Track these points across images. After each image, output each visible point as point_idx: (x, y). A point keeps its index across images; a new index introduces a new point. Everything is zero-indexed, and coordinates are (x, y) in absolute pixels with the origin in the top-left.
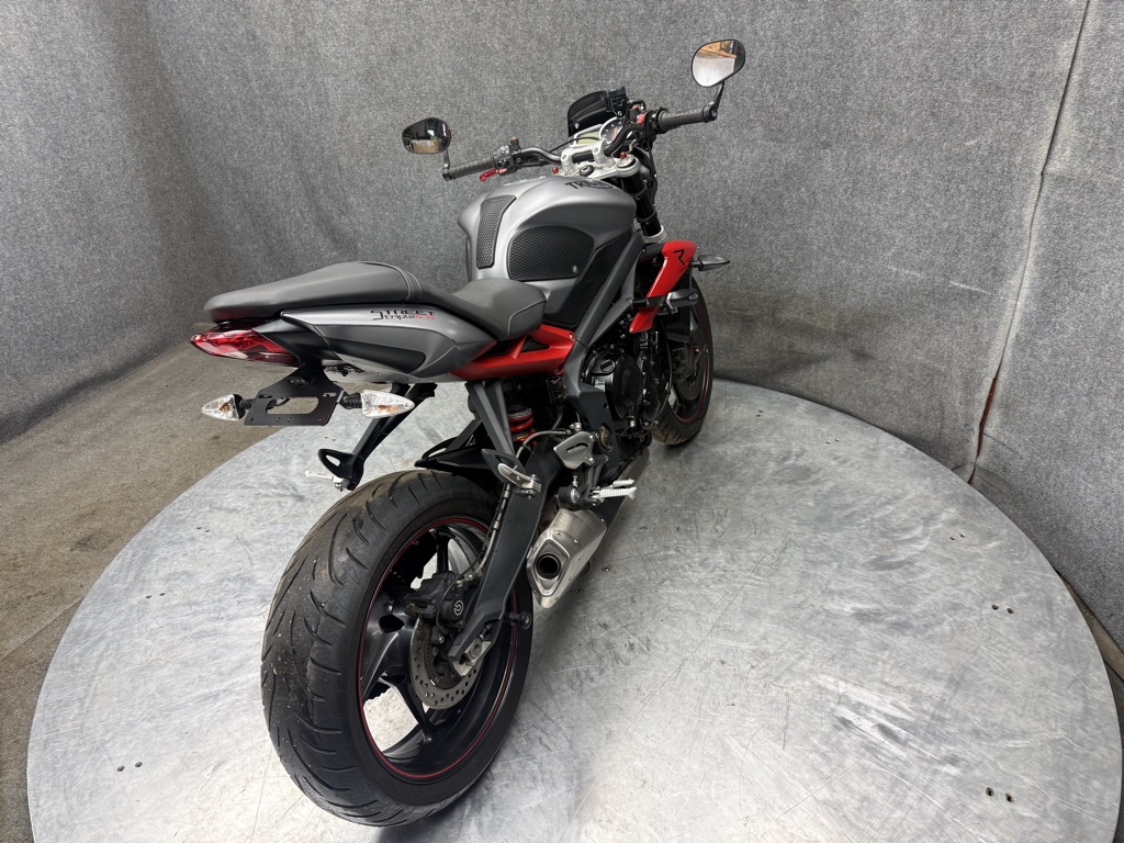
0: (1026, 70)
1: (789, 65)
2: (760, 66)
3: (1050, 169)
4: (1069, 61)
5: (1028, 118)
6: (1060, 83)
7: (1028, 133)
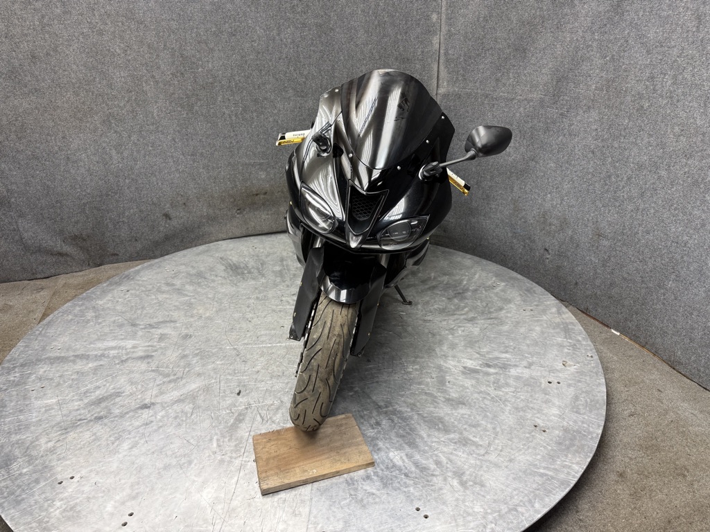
0: (420, 50)
1: (301, 56)
2: (287, 57)
3: (440, 91)
4: (437, 45)
5: (424, 71)
6: (436, 54)
7: (426, 78)
